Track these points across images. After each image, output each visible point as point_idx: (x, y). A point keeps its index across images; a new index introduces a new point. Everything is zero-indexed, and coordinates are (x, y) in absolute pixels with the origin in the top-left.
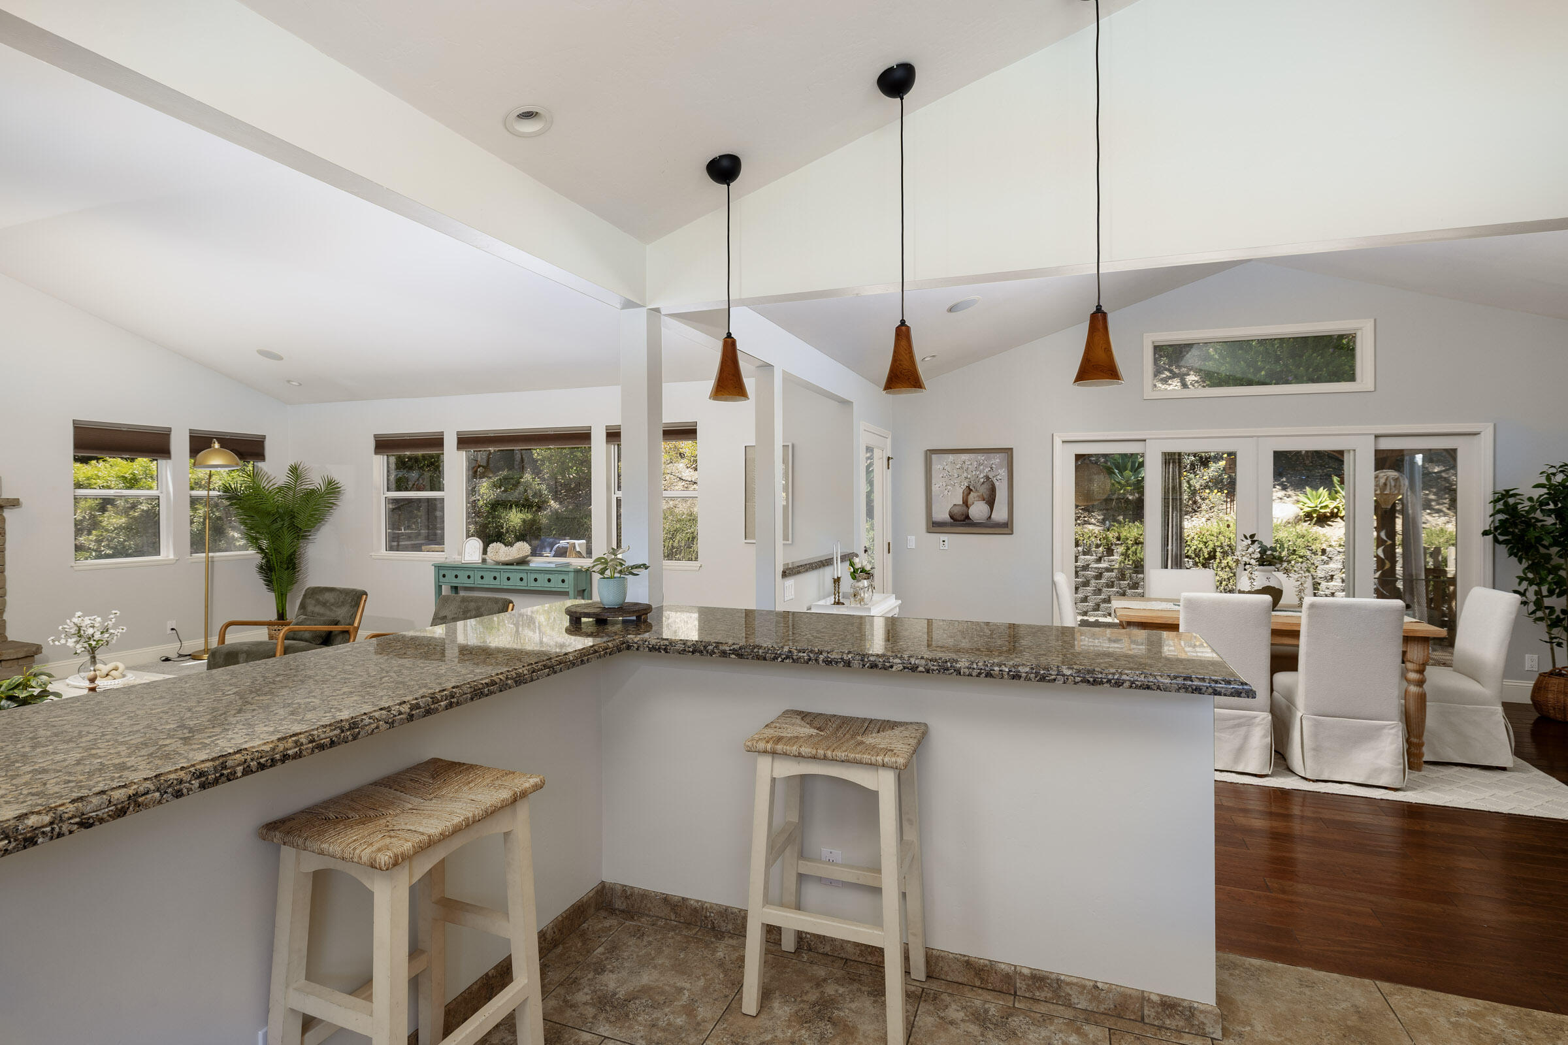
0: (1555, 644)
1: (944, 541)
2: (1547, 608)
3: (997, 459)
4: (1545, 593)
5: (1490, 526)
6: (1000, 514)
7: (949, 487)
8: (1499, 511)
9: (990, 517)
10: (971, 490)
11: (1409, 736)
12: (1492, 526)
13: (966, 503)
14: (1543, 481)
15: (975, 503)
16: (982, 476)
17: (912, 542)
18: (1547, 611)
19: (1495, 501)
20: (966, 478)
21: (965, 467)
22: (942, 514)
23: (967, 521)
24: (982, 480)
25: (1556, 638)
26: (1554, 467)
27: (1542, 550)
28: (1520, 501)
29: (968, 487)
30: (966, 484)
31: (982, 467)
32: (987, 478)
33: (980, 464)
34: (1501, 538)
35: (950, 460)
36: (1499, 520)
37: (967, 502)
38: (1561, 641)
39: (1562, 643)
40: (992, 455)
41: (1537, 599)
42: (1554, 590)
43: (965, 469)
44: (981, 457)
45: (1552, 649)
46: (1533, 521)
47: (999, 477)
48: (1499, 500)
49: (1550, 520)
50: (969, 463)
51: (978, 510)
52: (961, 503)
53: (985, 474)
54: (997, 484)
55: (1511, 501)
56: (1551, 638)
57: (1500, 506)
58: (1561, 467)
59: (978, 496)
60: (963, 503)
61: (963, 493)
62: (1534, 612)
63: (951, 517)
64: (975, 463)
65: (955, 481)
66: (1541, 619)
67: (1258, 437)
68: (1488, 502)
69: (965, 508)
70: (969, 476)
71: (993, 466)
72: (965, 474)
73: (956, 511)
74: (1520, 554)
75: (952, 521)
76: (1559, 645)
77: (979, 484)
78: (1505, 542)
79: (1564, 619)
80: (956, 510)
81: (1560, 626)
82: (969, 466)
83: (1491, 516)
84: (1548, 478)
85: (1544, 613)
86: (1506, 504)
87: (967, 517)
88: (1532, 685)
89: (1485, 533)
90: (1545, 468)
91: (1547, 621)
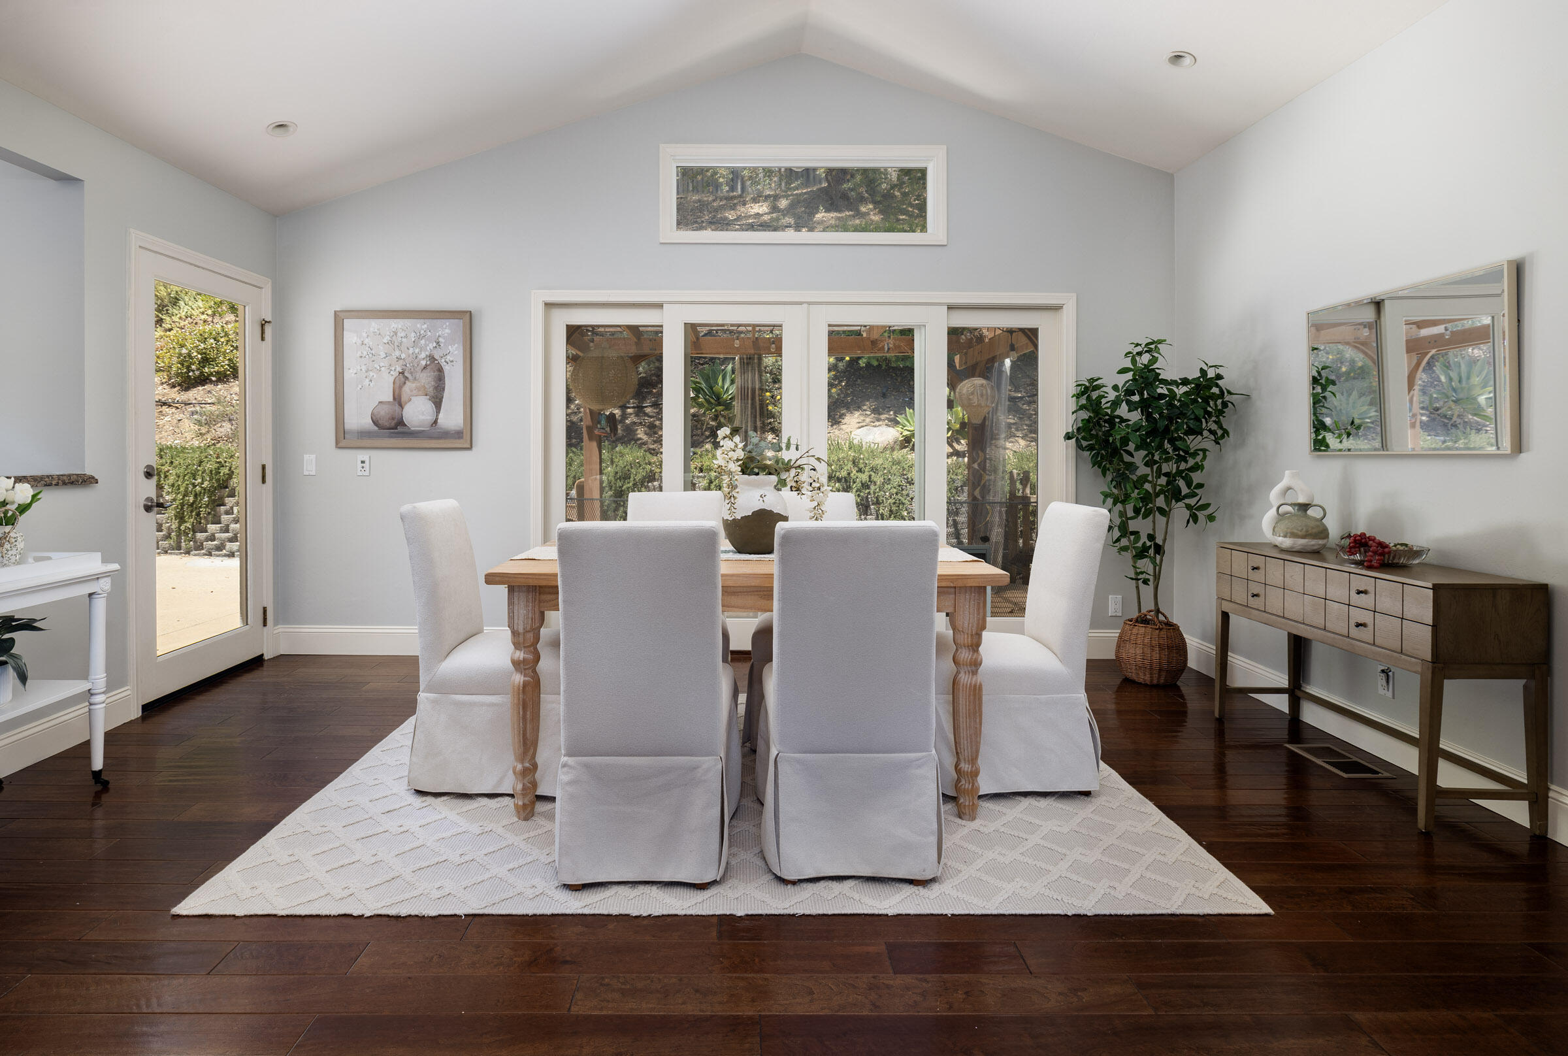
0: (1140, 582)
1: (363, 462)
2: (1132, 533)
3: (446, 329)
4: (1130, 513)
5: (1072, 427)
6: (451, 417)
7: (371, 374)
8: (1082, 408)
9: (436, 422)
10: (407, 378)
11: (958, 759)
12: (1075, 427)
13: (398, 400)
14: (1128, 363)
15: (413, 399)
16: (423, 355)
17: (309, 463)
18: (1132, 537)
19: (1078, 396)
20: (399, 359)
21: (397, 340)
22: (359, 418)
23: (400, 429)
24: (423, 363)
25: (1142, 573)
26: (1140, 345)
27: (1127, 458)
28: (1103, 394)
29: (402, 373)
30: (399, 369)
31: (423, 342)
32: (432, 358)
33: (421, 337)
34: (1084, 443)
35: (372, 329)
36: (1082, 420)
37: (400, 400)
38: (1147, 577)
39: (1149, 580)
40: (438, 322)
41: (1122, 522)
42: (1141, 508)
43: (396, 344)
44: (421, 325)
45: (1137, 587)
46: (1117, 420)
47: (449, 358)
48: (1083, 393)
49: (1135, 416)
50: (403, 334)
51: (417, 412)
52: (391, 399)
53: (428, 353)
54: (446, 368)
55: (1095, 395)
56: (1137, 574)
57: (1083, 401)
58: (1147, 345)
59: (418, 389)
60: (394, 399)
61: (394, 383)
62: (1118, 540)
63: (375, 423)
64: (413, 334)
65: (382, 364)
66: (1124, 549)
67: (809, 303)
68: (1071, 396)
69: (397, 408)
70: (403, 356)
71: (440, 339)
72: (397, 353)
73: (382, 413)
74: (1104, 463)
75: (376, 428)
76: (1146, 582)
77: (419, 369)
78: (1090, 448)
79: (1150, 546)
80: (384, 412)
81: (1146, 557)
82: (403, 340)
83: (1073, 413)
84: (1134, 361)
85: (1129, 540)
86: (1089, 398)
87: (401, 423)
88: (1117, 635)
89: (1068, 437)
90: (1131, 348)
91: (1132, 551)
